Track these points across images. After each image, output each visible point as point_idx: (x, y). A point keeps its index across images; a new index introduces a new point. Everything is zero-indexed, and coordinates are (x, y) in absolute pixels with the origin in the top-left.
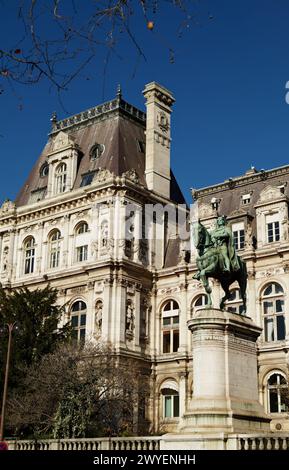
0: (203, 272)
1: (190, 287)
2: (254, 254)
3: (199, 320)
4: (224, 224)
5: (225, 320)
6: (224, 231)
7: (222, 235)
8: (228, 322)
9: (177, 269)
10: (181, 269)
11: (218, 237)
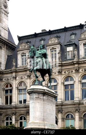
1: (17, 78)
5: (44, 90)
9: (12, 70)
10: (13, 70)
11: (41, 54)
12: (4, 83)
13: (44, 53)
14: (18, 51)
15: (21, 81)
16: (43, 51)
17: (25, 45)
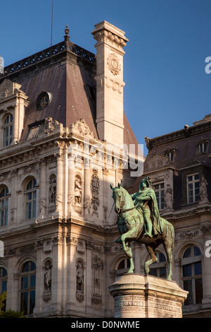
4: (147, 186)
6: (148, 193)
7: (144, 198)
12: (115, 256)
13: (147, 197)
17: (160, 159)
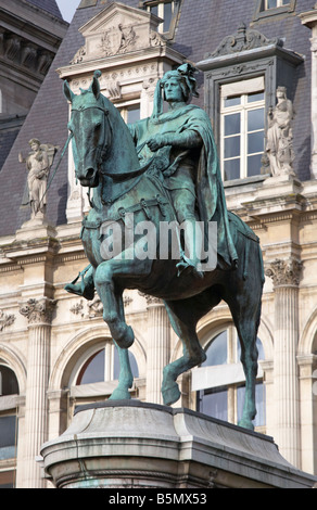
0: (103, 273)
1: (64, 314)
2: (299, 199)
3: (88, 442)
4: (185, 99)
5: (179, 446)
6: (188, 122)
7: (177, 137)
8: (187, 454)
9: (17, 246)
10: (31, 244)
11: (162, 145)
13: (187, 134)
14: (69, 79)
15: (91, 337)
16: (182, 120)
17: (128, 22)
